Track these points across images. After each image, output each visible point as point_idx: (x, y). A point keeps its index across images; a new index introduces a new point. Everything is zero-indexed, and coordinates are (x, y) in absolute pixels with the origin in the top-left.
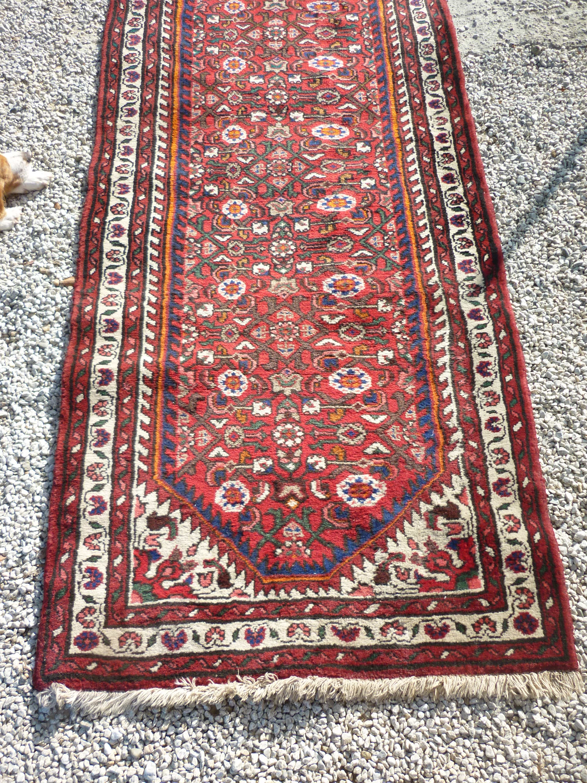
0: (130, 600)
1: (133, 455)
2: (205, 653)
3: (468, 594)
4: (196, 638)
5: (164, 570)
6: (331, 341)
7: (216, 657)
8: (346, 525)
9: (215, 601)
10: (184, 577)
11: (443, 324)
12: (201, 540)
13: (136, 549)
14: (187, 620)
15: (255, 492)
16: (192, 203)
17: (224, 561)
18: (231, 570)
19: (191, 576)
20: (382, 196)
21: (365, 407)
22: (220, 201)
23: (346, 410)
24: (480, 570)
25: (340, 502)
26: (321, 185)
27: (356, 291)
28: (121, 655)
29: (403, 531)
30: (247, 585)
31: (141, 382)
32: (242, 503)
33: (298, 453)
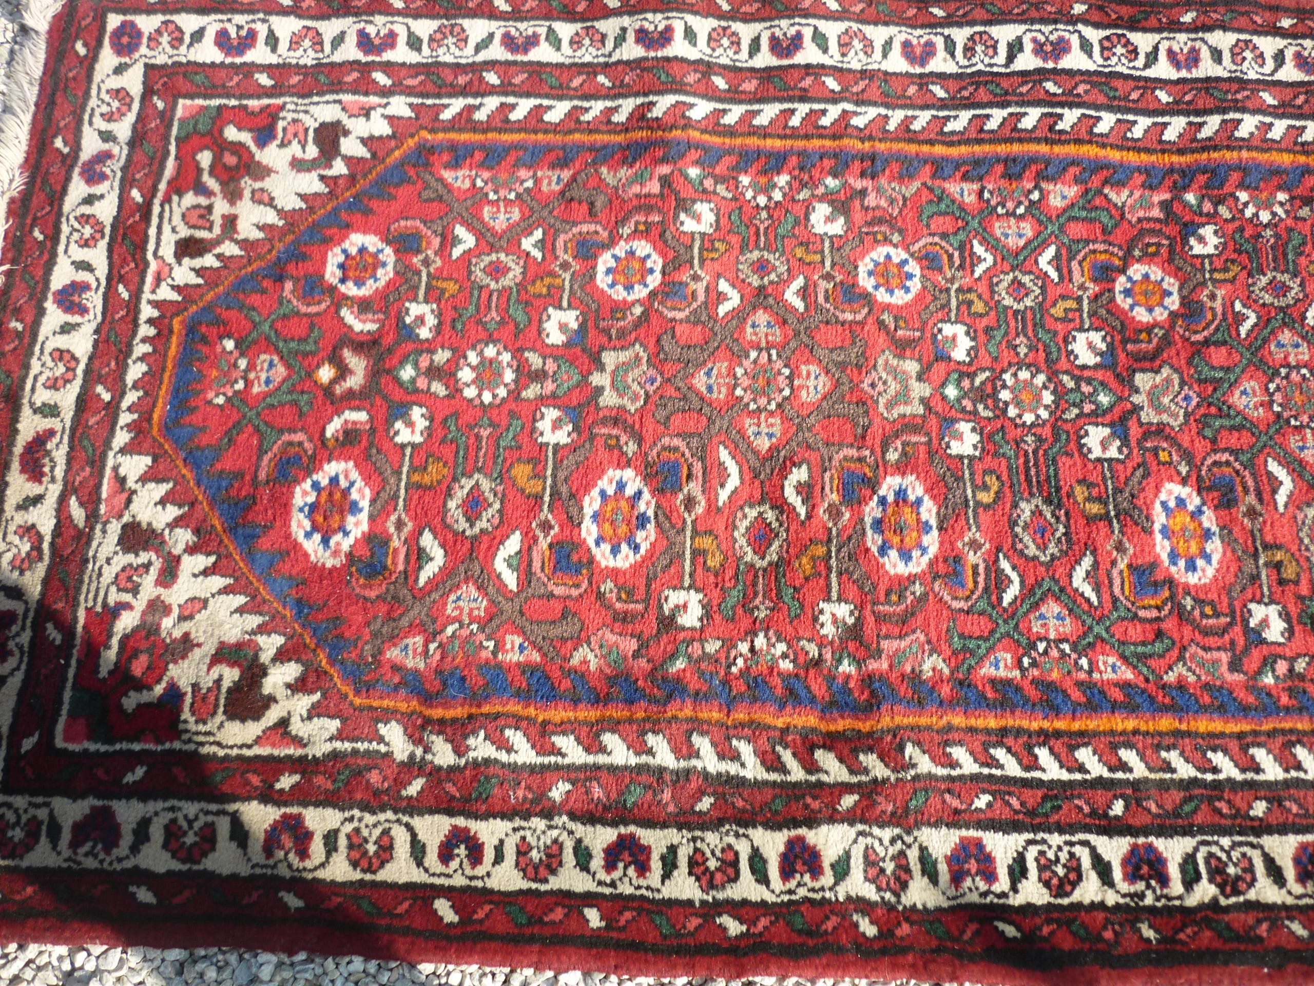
0: (188, 102)
1: (476, 95)
2: (60, 214)
3: (58, 713)
4: (89, 200)
5: (233, 153)
6: (733, 481)
7: (49, 232)
8: (262, 475)
9: (152, 231)
10: (212, 183)
11: (773, 763)
12: (281, 212)
13: (282, 107)
14: (126, 184)
15: (363, 306)
16: (1156, 199)
17: (230, 249)
18: (209, 260)
19: (209, 193)
20: (1225, 657)
21: (543, 543)
22: (1170, 260)
23: (539, 498)
24: (103, 748)
25: (313, 464)
26: (1251, 499)
27: (883, 550)
28: (94, 92)
29: (225, 591)
30: (177, 288)
31: (640, 100)
32: (343, 281)
33: (439, 388)
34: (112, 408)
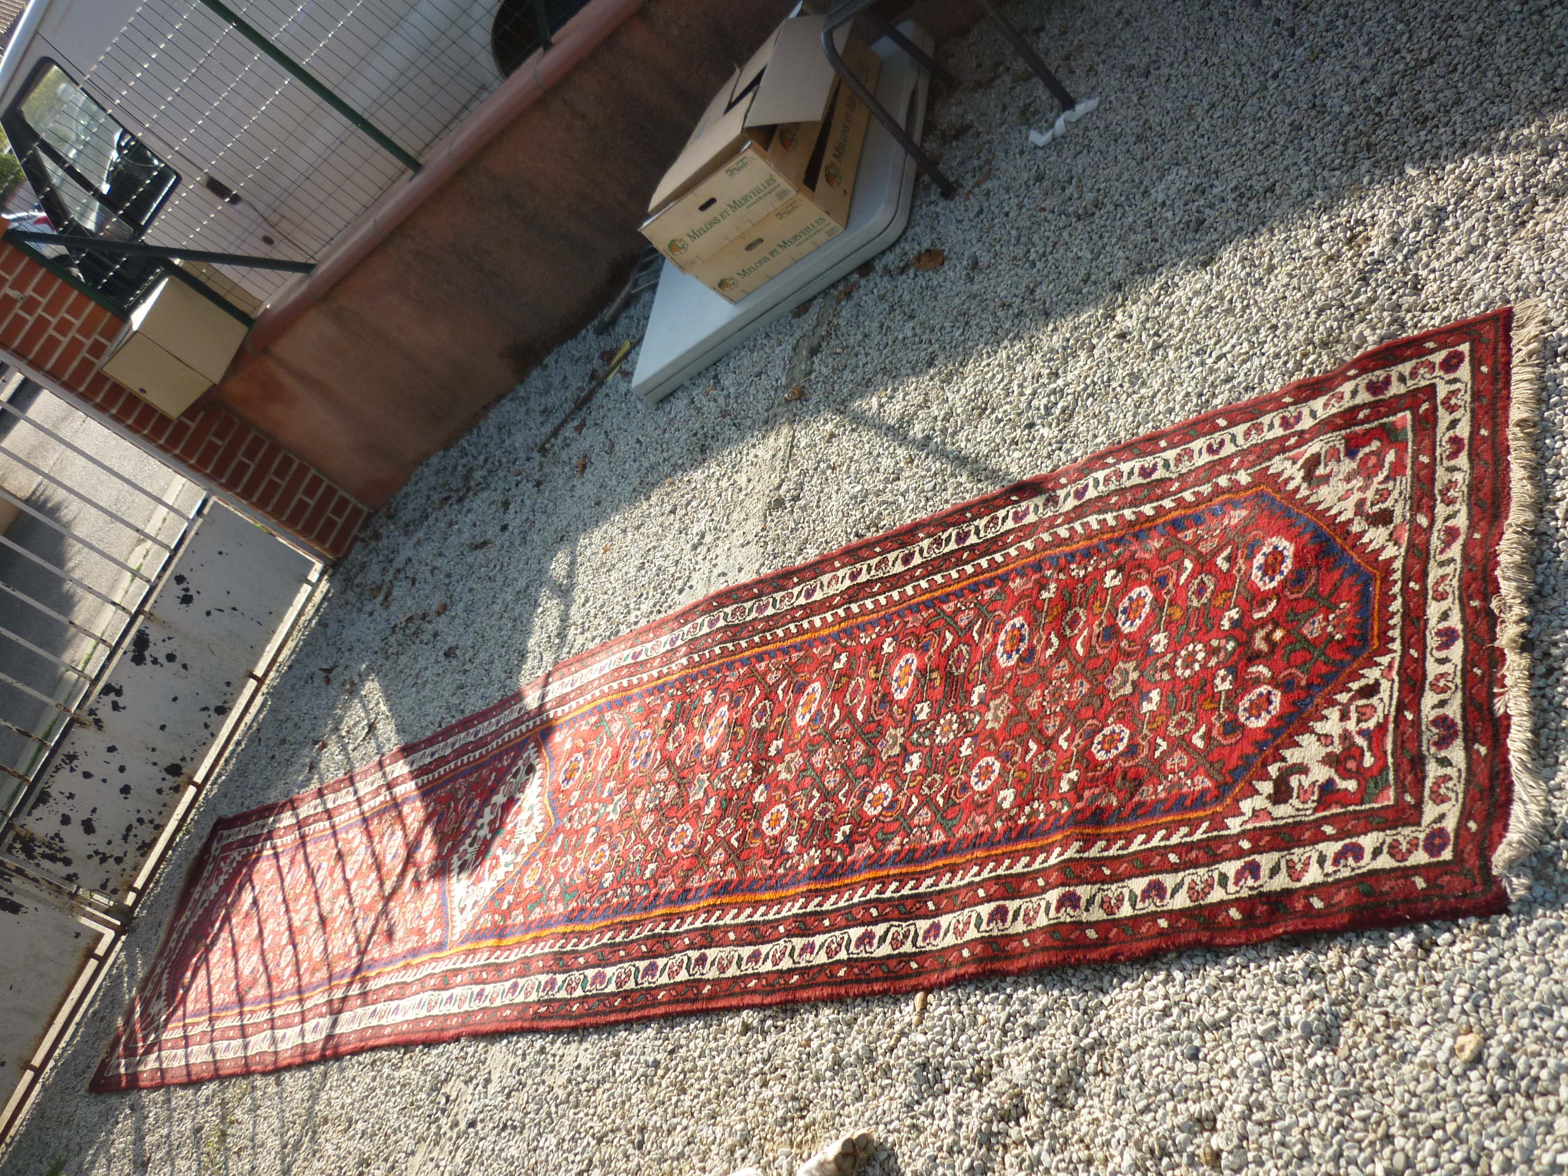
0: (1386, 803)
1: (1186, 843)
2: (1464, 690)
3: (1413, 426)
4: (1442, 704)
5: (1350, 770)
6: (1080, 641)
7: (1469, 675)
8: (1314, 572)
9: (1396, 695)
10: (1360, 741)
11: (1085, 525)
12: (1312, 731)
13: (1316, 810)
14: (1417, 723)
15: (1258, 681)
16: (854, 855)
17: (1343, 697)
18: (1355, 686)
19: (1360, 733)
20: (909, 626)
21: (1170, 586)
22: (862, 819)
23: (1170, 605)
24: (1385, 420)
25: (1283, 584)
26: (875, 699)
27: (1022, 626)
28: (1461, 796)
29: (1329, 509)
30: (1378, 664)
31: (1086, 855)
32: (1269, 693)
33: (1215, 643)
34: (1406, 580)
